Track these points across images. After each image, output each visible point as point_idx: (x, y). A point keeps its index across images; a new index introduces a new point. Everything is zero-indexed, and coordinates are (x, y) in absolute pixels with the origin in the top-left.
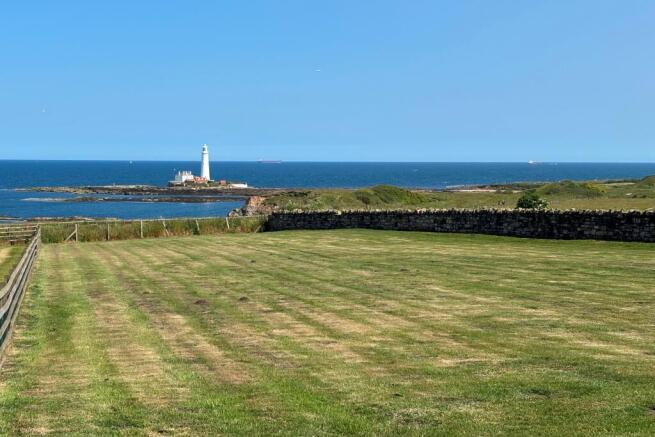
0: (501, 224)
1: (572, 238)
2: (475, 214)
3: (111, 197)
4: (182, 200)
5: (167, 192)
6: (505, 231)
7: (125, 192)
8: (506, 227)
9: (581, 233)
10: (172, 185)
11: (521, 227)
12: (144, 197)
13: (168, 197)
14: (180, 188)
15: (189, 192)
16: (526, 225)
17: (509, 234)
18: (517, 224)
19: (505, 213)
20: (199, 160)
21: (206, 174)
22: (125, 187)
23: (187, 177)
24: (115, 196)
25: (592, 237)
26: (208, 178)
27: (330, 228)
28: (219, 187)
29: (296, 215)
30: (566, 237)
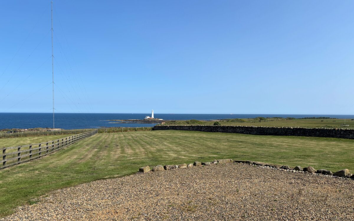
0: (201, 129)
1: (216, 132)
2: (196, 126)
3: (130, 122)
4: (147, 123)
5: (143, 121)
6: (202, 130)
7: (133, 121)
8: (202, 129)
9: (218, 131)
10: (145, 119)
11: (206, 129)
12: (138, 122)
13: (143, 122)
14: (146, 120)
15: (149, 121)
16: (207, 129)
17: (203, 131)
18: (205, 129)
19: (202, 126)
20: (151, 113)
21: (153, 117)
22: (133, 120)
23: (148, 117)
24: (131, 122)
25: (220, 132)
26: (153, 118)
27: (166, 130)
28: (156, 120)
29: (159, 126)
30: (215, 132)
